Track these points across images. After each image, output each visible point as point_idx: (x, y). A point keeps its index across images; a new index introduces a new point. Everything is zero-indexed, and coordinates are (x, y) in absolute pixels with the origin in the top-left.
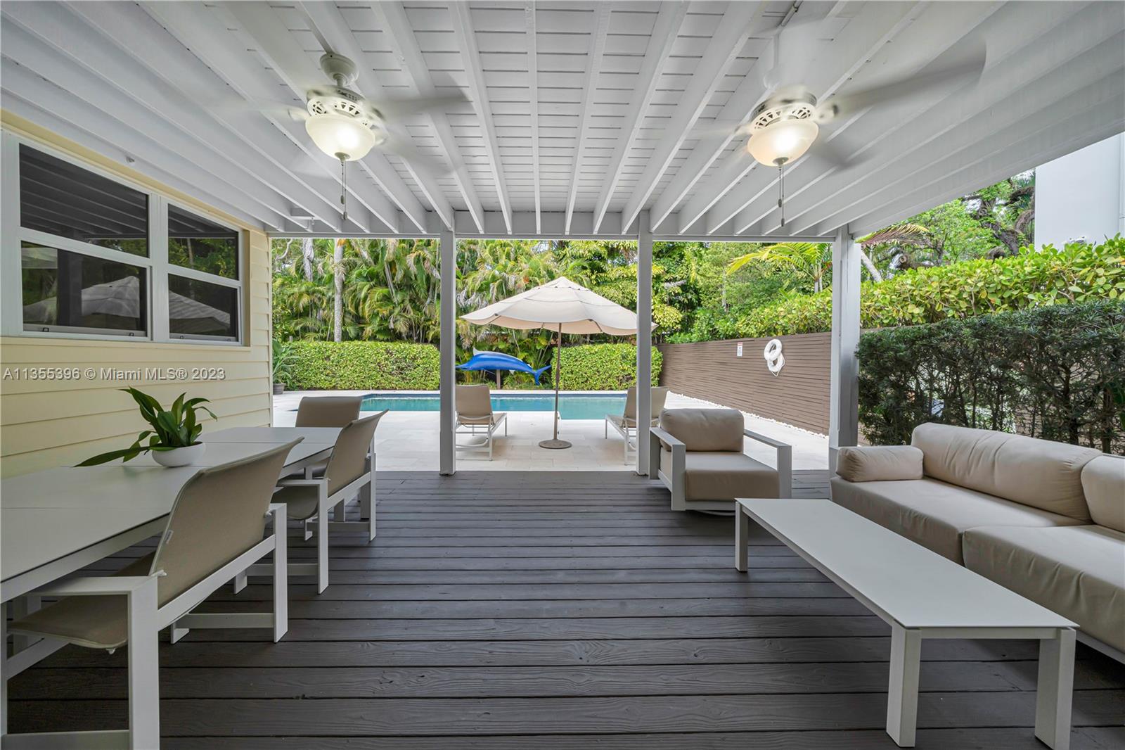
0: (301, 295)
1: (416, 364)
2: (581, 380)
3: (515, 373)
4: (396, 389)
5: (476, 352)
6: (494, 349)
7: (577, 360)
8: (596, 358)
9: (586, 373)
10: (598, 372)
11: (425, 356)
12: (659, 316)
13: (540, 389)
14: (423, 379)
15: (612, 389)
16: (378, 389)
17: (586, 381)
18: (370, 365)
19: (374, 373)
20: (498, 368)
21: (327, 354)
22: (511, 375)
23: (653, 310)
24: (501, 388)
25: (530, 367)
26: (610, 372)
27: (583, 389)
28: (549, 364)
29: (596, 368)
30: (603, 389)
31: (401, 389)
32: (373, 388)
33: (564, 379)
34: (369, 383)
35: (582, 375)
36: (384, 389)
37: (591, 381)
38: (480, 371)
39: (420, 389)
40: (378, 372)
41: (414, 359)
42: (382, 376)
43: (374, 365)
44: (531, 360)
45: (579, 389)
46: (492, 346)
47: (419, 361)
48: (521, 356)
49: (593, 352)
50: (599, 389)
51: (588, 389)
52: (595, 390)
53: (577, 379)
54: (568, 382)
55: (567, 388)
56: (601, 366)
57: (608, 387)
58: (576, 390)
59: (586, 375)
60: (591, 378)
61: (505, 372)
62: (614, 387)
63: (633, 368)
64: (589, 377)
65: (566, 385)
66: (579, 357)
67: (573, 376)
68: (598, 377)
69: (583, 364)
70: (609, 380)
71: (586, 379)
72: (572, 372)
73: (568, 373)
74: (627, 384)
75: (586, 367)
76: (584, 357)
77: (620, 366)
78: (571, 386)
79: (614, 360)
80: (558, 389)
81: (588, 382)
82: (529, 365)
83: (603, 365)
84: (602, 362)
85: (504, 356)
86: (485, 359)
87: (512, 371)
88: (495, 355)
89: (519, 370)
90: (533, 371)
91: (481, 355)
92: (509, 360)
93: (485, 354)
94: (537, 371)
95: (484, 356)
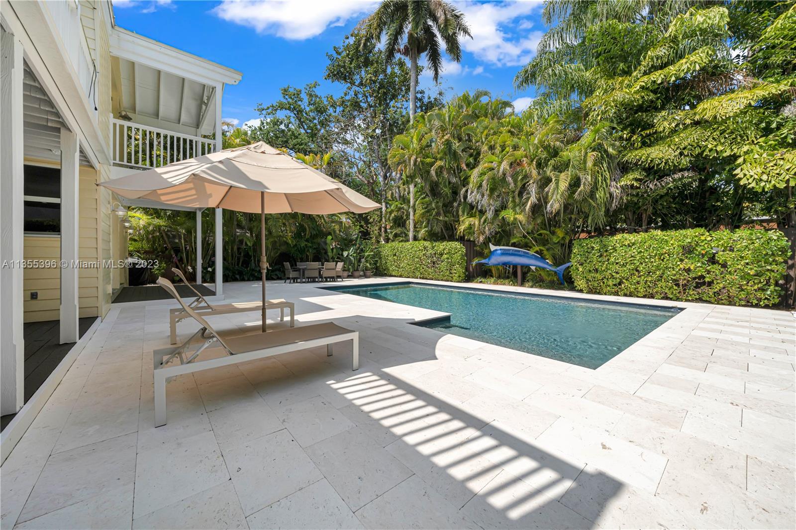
0: (392, 212)
1: (442, 258)
2: (610, 283)
4: (432, 279)
5: (493, 248)
7: (601, 256)
8: (634, 251)
9: (617, 273)
10: (637, 271)
11: (449, 251)
13: (566, 290)
14: (448, 272)
15: (666, 298)
16: (423, 278)
17: (620, 284)
18: (416, 260)
19: (417, 266)
22: (533, 271)
24: (524, 286)
27: (616, 294)
30: (652, 296)
31: (436, 279)
32: (420, 278)
33: (587, 280)
34: (417, 274)
35: (612, 275)
36: (427, 278)
37: (627, 283)
39: (448, 281)
41: (442, 255)
42: (423, 268)
44: (549, 255)
45: (611, 294)
46: (508, 241)
47: (445, 256)
50: (644, 297)
51: (625, 295)
52: (638, 297)
53: (605, 281)
54: (592, 283)
55: (594, 290)
56: (642, 264)
57: (659, 294)
58: (605, 294)
59: (618, 276)
60: (627, 280)
61: (526, 269)
62: (671, 296)
63: (708, 268)
64: (624, 278)
65: (590, 287)
66: (604, 252)
67: (598, 275)
68: (638, 279)
69: (612, 259)
70: (660, 284)
71: (618, 280)
72: (596, 270)
73: (590, 271)
74: (698, 293)
75: (617, 263)
76: (612, 251)
77: (679, 263)
78: (598, 288)
79: (666, 255)
80: (581, 291)
81: (623, 286)
83: (645, 262)
84: (643, 258)
85: (519, 251)
86: (503, 254)
87: (533, 268)
88: (510, 250)
89: (540, 267)
90: (553, 269)
91: (496, 250)
92: (525, 255)
93: (501, 249)
94: (558, 268)
95: (499, 252)
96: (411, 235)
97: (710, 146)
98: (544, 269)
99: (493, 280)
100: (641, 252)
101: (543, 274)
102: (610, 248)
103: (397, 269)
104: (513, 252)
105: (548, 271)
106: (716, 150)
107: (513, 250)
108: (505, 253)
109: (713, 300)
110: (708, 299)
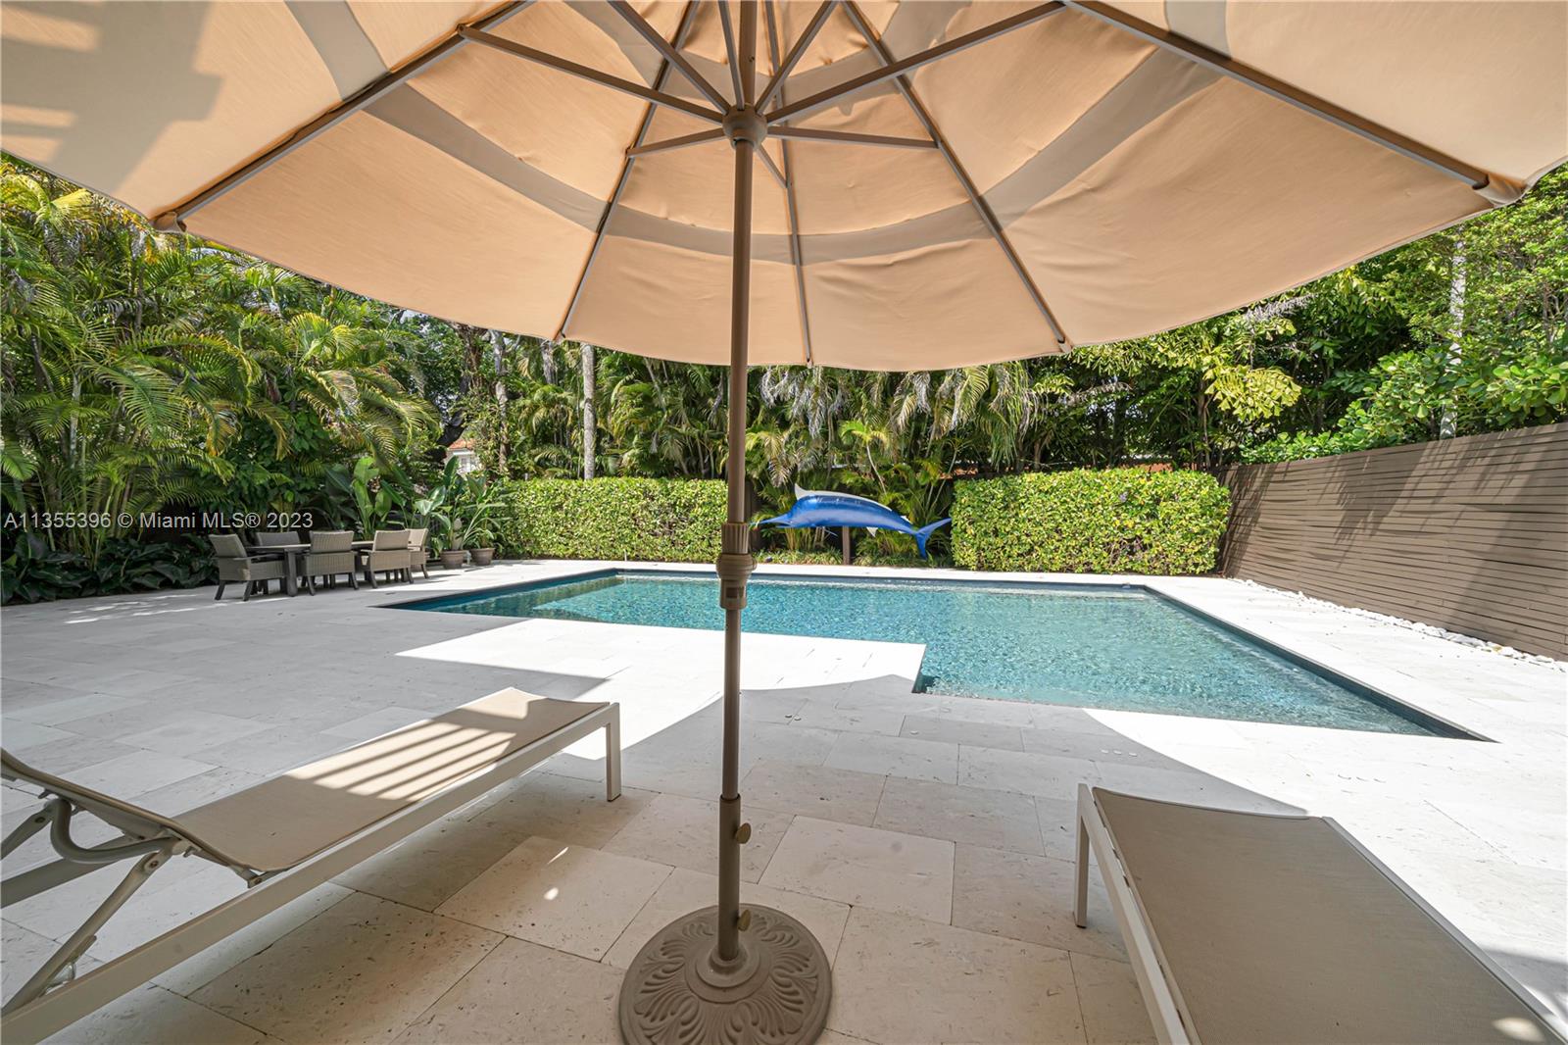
0: (535, 408)
1: (691, 515)
2: (1015, 551)
3: (878, 532)
4: (663, 560)
5: (800, 493)
6: (835, 486)
7: (1006, 508)
8: (1052, 501)
9: (1028, 535)
10: (1059, 532)
11: (706, 500)
12: (1230, 394)
13: (925, 565)
14: (705, 543)
15: (1091, 571)
16: (636, 559)
17: (1030, 552)
18: (620, 519)
19: (627, 531)
20: (845, 524)
21: (560, 499)
22: (871, 537)
23: (1211, 381)
24: (851, 562)
26: (1088, 534)
27: (1021, 569)
28: (948, 517)
29: (1052, 525)
30: (1070, 570)
31: (671, 560)
32: (629, 558)
33: (978, 548)
34: (622, 549)
35: (1019, 538)
36: (646, 559)
37: (1040, 551)
38: (814, 529)
39: (702, 562)
40: (632, 530)
41: (689, 507)
42: (639, 537)
43: (625, 518)
44: (908, 507)
45: (1012, 568)
46: (832, 481)
47: (698, 511)
48: (887, 497)
49: (1046, 488)
50: (1061, 571)
51: (1034, 570)
52: (1051, 571)
53: (1008, 549)
54: (987, 553)
55: (986, 565)
56: (1065, 520)
57: (1081, 565)
58: (1005, 570)
59: (1029, 540)
60: (1040, 546)
61: (859, 532)
62: (1097, 568)
63: (1147, 525)
64: (1036, 544)
65: (983, 560)
66: (1012, 500)
67: (999, 542)
68: (1058, 544)
69: (1023, 515)
70: (1085, 550)
71: (1028, 547)
72: (996, 533)
73: (986, 533)
74: (1131, 561)
75: (1029, 521)
76: (1023, 500)
77: (1115, 518)
78: (995, 561)
79: (1100, 507)
80: (965, 567)
81: (1034, 555)
82: (904, 517)
83: (1071, 518)
84: (1068, 510)
85: (853, 500)
86: (820, 506)
87: (872, 530)
88: (834, 498)
89: (885, 527)
90: (914, 531)
91: (808, 498)
92: (864, 507)
93: (817, 497)
94: (921, 531)
95: (814, 501)
96: (587, 463)
97: (1161, 350)
98: (892, 531)
99: (794, 557)
100: (1065, 502)
101: (891, 540)
102: (1021, 495)
103: (562, 539)
104: (842, 502)
105: (899, 535)
106: (1167, 356)
107: (841, 498)
108: (826, 504)
109: (1145, 570)
110: (1140, 569)
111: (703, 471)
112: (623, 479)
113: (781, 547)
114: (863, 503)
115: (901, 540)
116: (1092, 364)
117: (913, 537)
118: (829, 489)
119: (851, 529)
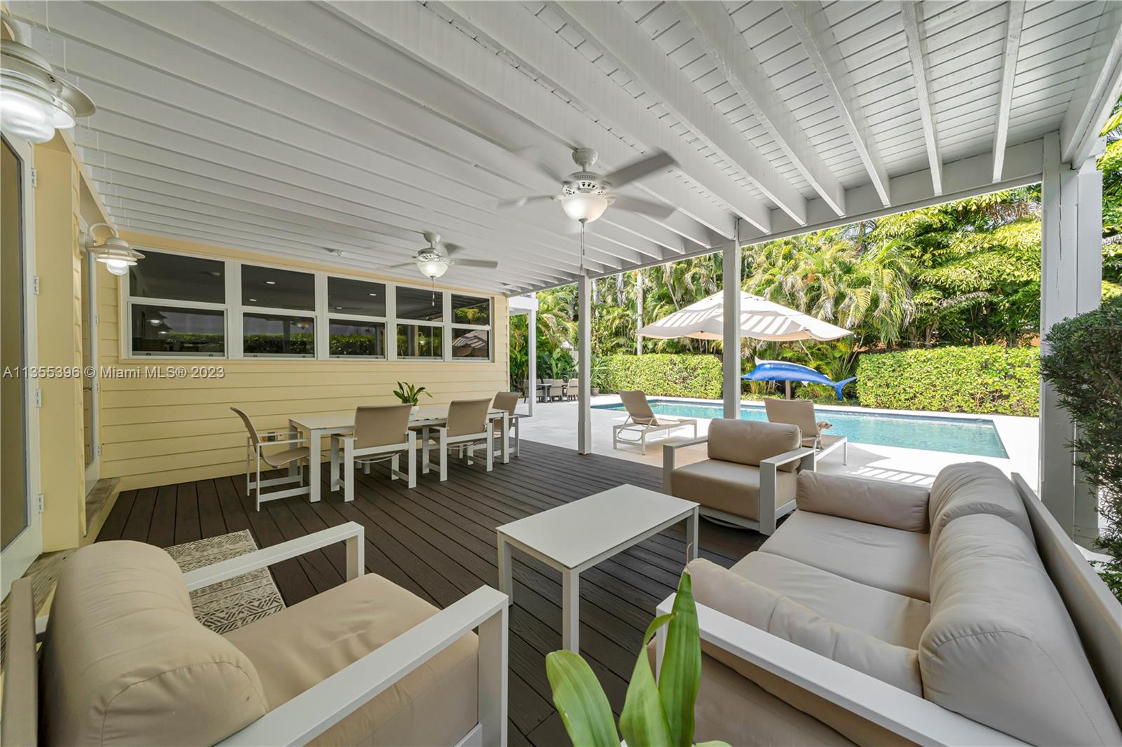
0: (614, 319)
1: (696, 374)
2: (903, 397)
3: (809, 385)
4: (680, 396)
5: (758, 361)
6: (780, 358)
7: (894, 371)
8: (928, 367)
9: (911, 388)
11: (704, 366)
13: (843, 404)
14: (703, 388)
15: (962, 411)
16: (666, 395)
17: (913, 398)
18: (659, 375)
19: (662, 381)
20: (787, 379)
21: (628, 365)
22: (805, 387)
25: (827, 380)
27: (908, 408)
28: (854, 376)
30: (946, 410)
31: (684, 396)
32: (662, 395)
33: (876, 395)
34: (659, 390)
35: (905, 390)
36: (670, 396)
37: (921, 398)
38: (768, 382)
39: (700, 398)
40: (665, 381)
41: (695, 369)
42: (668, 384)
43: (661, 375)
44: (828, 370)
45: (901, 408)
46: (778, 355)
47: (699, 371)
48: (812, 365)
49: (923, 358)
50: (939, 410)
51: (918, 409)
52: (931, 410)
53: (897, 395)
54: (882, 397)
55: (882, 405)
56: (938, 378)
57: (954, 408)
58: (896, 409)
59: (912, 390)
60: (921, 394)
61: (797, 385)
62: (966, 410)
63: (1005, 382)
64: (918, 393)
65: (880, 402)
66: (899, 366)
67: (890, 391)
68: (934, 393)
69: (906, 375)
70: (956, 398)
71: (912, 395)
72: (888, 386)
73: (880, 386)
74: (995, 406)
75: (911, 378)
76: (906, 366)
77: (977, 378)
78: (888, 403)
79: (964, 370)
80: (867, 406)
81: (917, 400)
82: (826, 376)
83: (942, 377)
84: (940, 373)
86: (771, 369)
87: (805, 383)
88: (782, 364)
89: (814, 382)
90: (833, 384)
91: (763, 365)
92: (800, 370)
93: (769, 364)
94: (838, 384)
95: (768, 366)
96: (639, 346)
97: (1008, 271)
98: (818, 384)
99: (755, 397)
100: (937, 367)
101: (816, 388)
102: (904, 363)
103: (629, 385)
105: (823, 386)
106: (1014, 275)
107: (786, 365)
108: (775, 368)
109: (1008, 412)
110: (1004, 411)
111: (701, 350)
112: (659, 355)
113: (747, 391)
114: (800, 367)
115: (825, 389)
116: (950, 285)
117: (833, 387)
118: (777, 359)
119: (792, 383)
